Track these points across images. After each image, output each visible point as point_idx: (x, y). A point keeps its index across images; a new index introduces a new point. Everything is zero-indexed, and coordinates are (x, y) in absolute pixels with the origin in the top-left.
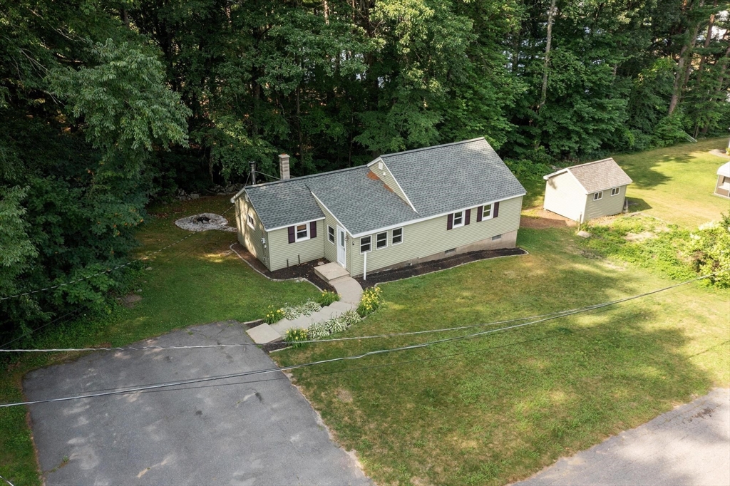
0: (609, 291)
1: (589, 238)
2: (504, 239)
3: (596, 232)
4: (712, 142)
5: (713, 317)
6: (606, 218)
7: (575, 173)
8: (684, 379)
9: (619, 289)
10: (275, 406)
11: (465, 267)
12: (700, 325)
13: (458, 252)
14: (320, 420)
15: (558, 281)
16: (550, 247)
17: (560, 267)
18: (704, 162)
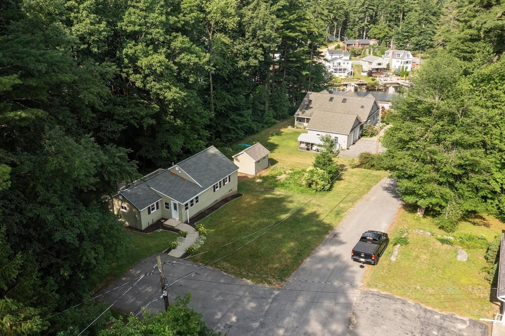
0: (284, 203)
1: (262, 182)
2: (233, 190)
3: (265, 179)
4: (286, 122)
5: (322, 204)
6: (263, 171)
7: (247, 153)
8: (324, 228)
9: (286, 202)
10: (206, 274)
11: (224, 207)
12: (320, 208)
13: (218, 201)
14: (225, 274)
15: (264, 204)
16: (250, 190)
17: (261, 198)
18: (288, 134)
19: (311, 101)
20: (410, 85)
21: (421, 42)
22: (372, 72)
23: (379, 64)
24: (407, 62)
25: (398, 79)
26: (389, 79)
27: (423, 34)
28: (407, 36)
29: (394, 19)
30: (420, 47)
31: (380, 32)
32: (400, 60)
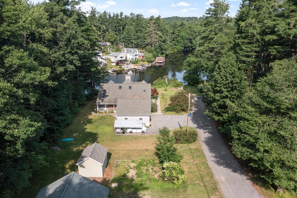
19: (105, 90)
20: (143, 69)
21: (139, 43)
22: (118, 63)
23: (122, 57)
24: (136, 55)
25: (134, 66)
26: (129, 66)
27: (139, 38)
28: (128, 40)
29: (118, 30)
30: (139, 46)
31: (111, 37)
32: (132, 54)
